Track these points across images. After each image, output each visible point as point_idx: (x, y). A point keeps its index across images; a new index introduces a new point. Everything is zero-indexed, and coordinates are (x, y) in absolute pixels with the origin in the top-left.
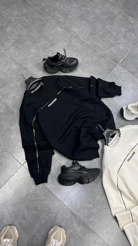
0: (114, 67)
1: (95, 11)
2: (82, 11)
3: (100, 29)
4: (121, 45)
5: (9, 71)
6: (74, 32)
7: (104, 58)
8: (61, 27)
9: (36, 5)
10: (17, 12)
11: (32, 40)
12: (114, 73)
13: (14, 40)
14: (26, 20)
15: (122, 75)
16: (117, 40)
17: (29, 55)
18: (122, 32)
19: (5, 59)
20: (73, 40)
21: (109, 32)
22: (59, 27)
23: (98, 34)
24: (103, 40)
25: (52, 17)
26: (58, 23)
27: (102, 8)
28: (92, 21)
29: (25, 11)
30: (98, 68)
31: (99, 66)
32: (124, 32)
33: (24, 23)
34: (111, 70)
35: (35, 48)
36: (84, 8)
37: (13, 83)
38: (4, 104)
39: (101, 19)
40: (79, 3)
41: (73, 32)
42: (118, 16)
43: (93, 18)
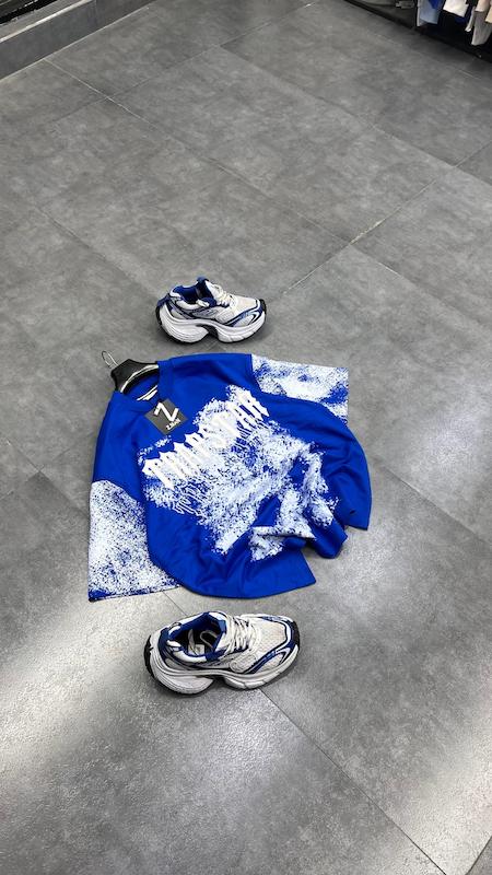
0: (337, 250)
1: (300, 125)
2: (263, 124)
3: (309, 164)
4: (364, 199)
5: (40, 252)
6: (235, 170)
7: (311, 229)
8: (200, 159)
9: (139, 112)
10: (85, 126)
11: (116, 186)
12: (337, 263)
13: (66, 183)
14: (107, 143)
15: (359, 268)
16: (356, 189)
17: (101, 216)
18: (368, 172)
19: (36, 224)
20: (228, 188)
21: (334, 171)
22: (194, 159)
23: (301, 176)
24: (315, 188)
25: (176, 138)
26: (193, 150)
27: (320, 120)
28: (287, 147)
29: (107, 124)
30: (293, 251)
31: (294, 247)
32: (376, 172)
33: (100, 148)
34: (329, 256)
35: (121, 201)
36: (268, 118)
37: (47, 278)
38: (12, 324)
39: (313, 143)
40: (257, 107)
41: (231, 169)
42: (363, 137)
43: (292, 141)
